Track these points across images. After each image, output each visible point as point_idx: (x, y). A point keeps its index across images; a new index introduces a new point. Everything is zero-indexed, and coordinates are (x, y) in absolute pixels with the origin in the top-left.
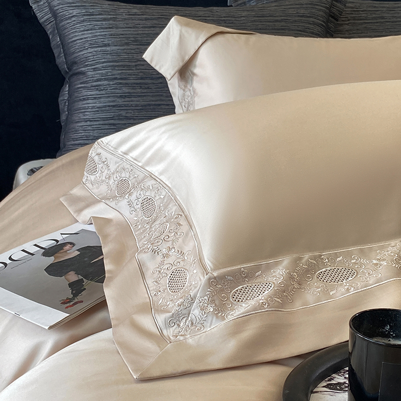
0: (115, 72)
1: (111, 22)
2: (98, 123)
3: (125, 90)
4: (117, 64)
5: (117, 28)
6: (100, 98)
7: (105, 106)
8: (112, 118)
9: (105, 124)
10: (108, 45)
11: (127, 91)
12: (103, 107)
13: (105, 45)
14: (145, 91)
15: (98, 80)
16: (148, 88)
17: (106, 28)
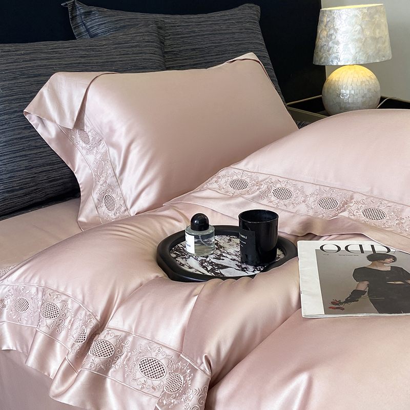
9: (17, 157)
12: (10, 141)
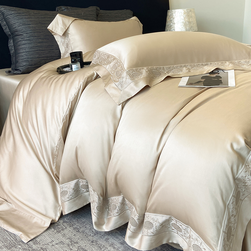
0: (35, 34)
1: (29, 16)
2: (31, 53)
3: (40, 40)
4: (35, 31)
5: (32, 18)
6: (31, 43)
7: (33, 46)
8: (37, 51)
10: (30, 24)
11: (41, 41)
13: (29, 25)
14: (47, 40)
15: (29, 37)
16: (48, 39)
17: (27, 18)
